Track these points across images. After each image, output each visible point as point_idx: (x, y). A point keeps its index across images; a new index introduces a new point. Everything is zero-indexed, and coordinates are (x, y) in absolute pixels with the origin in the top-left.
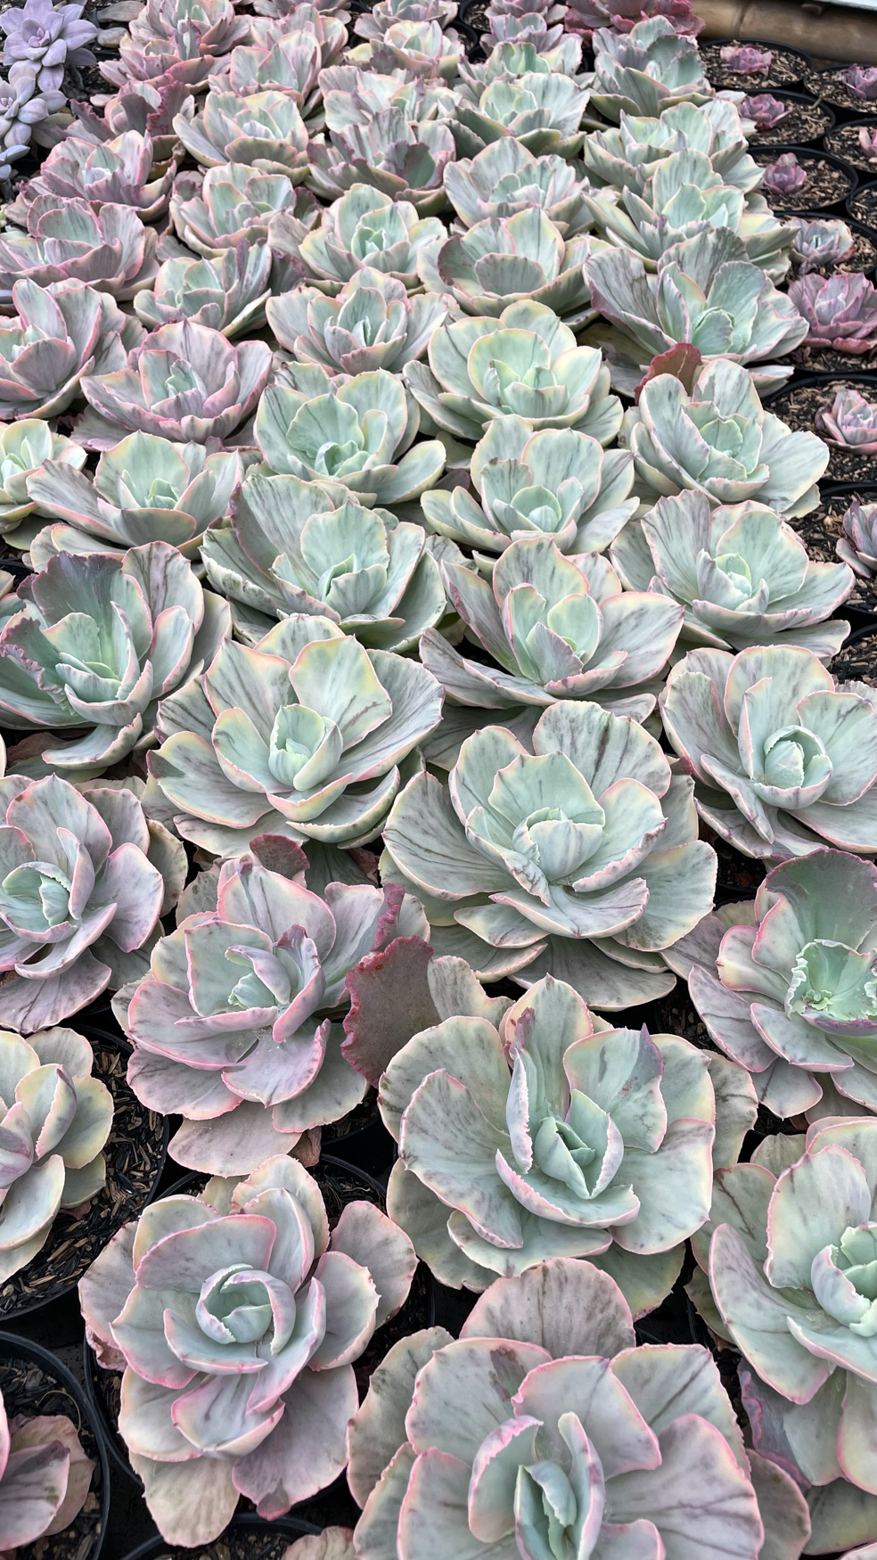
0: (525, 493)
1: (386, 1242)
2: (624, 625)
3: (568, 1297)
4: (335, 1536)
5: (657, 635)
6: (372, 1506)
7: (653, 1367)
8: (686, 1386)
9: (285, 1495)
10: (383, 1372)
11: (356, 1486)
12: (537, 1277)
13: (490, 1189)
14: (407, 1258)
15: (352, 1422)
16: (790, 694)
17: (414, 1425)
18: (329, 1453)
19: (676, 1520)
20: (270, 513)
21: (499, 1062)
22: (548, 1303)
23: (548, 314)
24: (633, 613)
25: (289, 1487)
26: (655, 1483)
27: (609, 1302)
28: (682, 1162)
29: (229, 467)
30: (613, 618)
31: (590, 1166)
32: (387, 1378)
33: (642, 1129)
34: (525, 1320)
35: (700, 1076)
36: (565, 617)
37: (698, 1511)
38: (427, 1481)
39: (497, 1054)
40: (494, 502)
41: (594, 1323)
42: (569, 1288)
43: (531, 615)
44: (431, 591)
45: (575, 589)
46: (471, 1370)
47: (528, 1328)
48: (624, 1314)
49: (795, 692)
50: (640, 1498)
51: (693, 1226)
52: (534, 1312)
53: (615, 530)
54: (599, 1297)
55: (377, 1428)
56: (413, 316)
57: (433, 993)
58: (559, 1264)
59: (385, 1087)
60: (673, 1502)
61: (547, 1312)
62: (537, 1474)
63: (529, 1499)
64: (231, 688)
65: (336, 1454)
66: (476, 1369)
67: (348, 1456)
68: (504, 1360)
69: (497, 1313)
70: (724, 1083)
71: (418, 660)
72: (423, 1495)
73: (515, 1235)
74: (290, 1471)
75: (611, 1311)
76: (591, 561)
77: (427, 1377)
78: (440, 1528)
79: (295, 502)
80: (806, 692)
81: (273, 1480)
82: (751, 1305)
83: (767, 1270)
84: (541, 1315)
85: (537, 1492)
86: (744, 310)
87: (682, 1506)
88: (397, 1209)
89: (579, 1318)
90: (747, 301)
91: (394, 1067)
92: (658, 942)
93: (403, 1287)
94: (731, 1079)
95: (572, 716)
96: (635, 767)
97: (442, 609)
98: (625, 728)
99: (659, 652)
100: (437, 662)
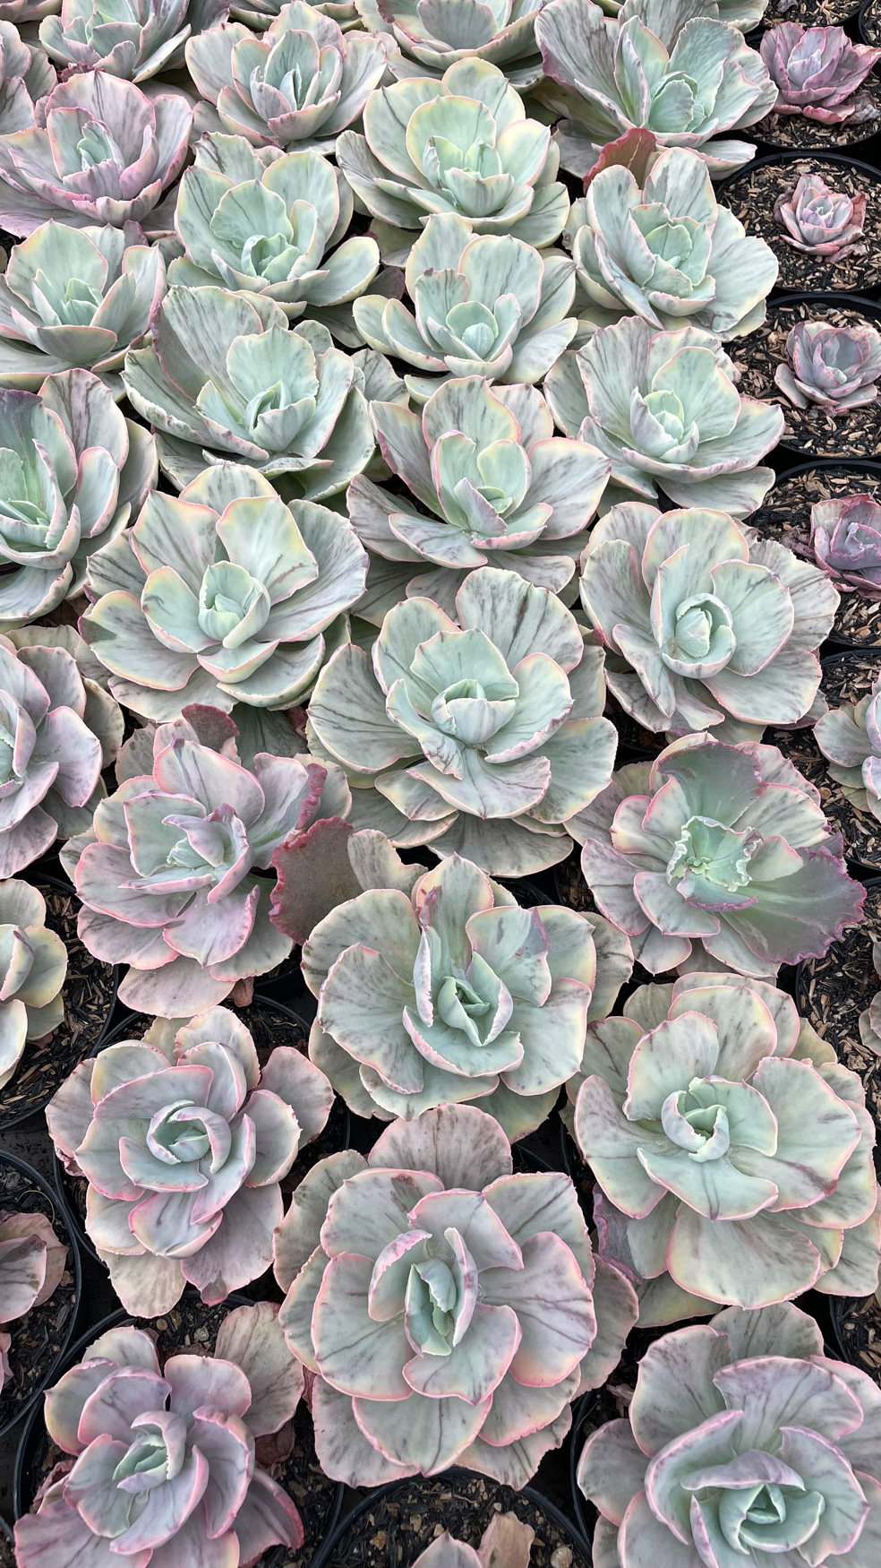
0: (460, 308)
1: (308, 1080)
2: (553, 472)
3: (458, 1132)
4: (265, 1309)
5: (584, 487)
6: (294, 1291)
7: (524, 1188)
8: (550, 1203)
9: (223, 1285)
10: (304, 1188)
11: (280, 1278)
12: (434, 1117)
13: (397, 1040)
14: (326, 1095)
15: (277, 1230)
16: (707, 556)
17: (327, 1236)
18: (259, 1251)
19: (533, 1308)
20: (193, 331)
21: (410, 924)
22: (442, 1137)
23: (496, 74)
24: (562, 461)
25: (226, 1278)
26: (520, 1278)
27: (492, 1137)
28: (562, 1017)
29: (149, 263)
30: (541, 465)
31: (483, 1019)
32: (307, 1192)
33: (531, 988)
34: (422, 1148)
35: (584, 941)
36: (494, 461)
37: (550, 1305)
38: (336, 1280)
39: (409, 918)
40: (427, 318)
41: (479, 1151)
42: (458, 1127)
43: (460, 459)
44: (359, 431)
45: (505, 432)
46: (376, 1191)
47: (424, 1154)
48: (504, 1145)
49: (711, 554)
50: (508, 1287)
51: (566, 1075)
52: (430, 1142)
53: (550, 360)
54: (484, 1133)
55: (298, 1232)
56: (348, 62)
57: (353, 863)
58: (451, 1108)
59: (308, 953)
60: (533, 1295)
61: (440, 1143)
62: (425, 1274)
63: (418, 1293)
64: (159, 541)
65: (265, 1253)
66: (379, 1190)
67: (274, 1256)
68: (404, 1185)
69: (400, 1142)
70: (607, 942)
71: (345, 513)
72: (333, 1290)
73: (416, 1081)
74: (228, 1265)
75: (494, 1142)
76: (525, 393)
77: (338, 1200)
78: (347, 1313)
79: (220, 316)
80: (721, 557)
81: (214, 1271)
82: (608, 1139)
83: (625, 1110)
84: (436, 1145)
85: (425, 1287)
86: (710, 74)
87: (538, 1298)
88: (318, 1053)
89: (466, 1147)
90: (713, 65)
91: (316, 935)
92: (559, 815)
93: (322, 1117)
94: (612, 939)
95: (494, 583)
96: (551, 636)
97: (371, 453)
98: (543, 599)
99: (584, 506)
100: (364, 512)
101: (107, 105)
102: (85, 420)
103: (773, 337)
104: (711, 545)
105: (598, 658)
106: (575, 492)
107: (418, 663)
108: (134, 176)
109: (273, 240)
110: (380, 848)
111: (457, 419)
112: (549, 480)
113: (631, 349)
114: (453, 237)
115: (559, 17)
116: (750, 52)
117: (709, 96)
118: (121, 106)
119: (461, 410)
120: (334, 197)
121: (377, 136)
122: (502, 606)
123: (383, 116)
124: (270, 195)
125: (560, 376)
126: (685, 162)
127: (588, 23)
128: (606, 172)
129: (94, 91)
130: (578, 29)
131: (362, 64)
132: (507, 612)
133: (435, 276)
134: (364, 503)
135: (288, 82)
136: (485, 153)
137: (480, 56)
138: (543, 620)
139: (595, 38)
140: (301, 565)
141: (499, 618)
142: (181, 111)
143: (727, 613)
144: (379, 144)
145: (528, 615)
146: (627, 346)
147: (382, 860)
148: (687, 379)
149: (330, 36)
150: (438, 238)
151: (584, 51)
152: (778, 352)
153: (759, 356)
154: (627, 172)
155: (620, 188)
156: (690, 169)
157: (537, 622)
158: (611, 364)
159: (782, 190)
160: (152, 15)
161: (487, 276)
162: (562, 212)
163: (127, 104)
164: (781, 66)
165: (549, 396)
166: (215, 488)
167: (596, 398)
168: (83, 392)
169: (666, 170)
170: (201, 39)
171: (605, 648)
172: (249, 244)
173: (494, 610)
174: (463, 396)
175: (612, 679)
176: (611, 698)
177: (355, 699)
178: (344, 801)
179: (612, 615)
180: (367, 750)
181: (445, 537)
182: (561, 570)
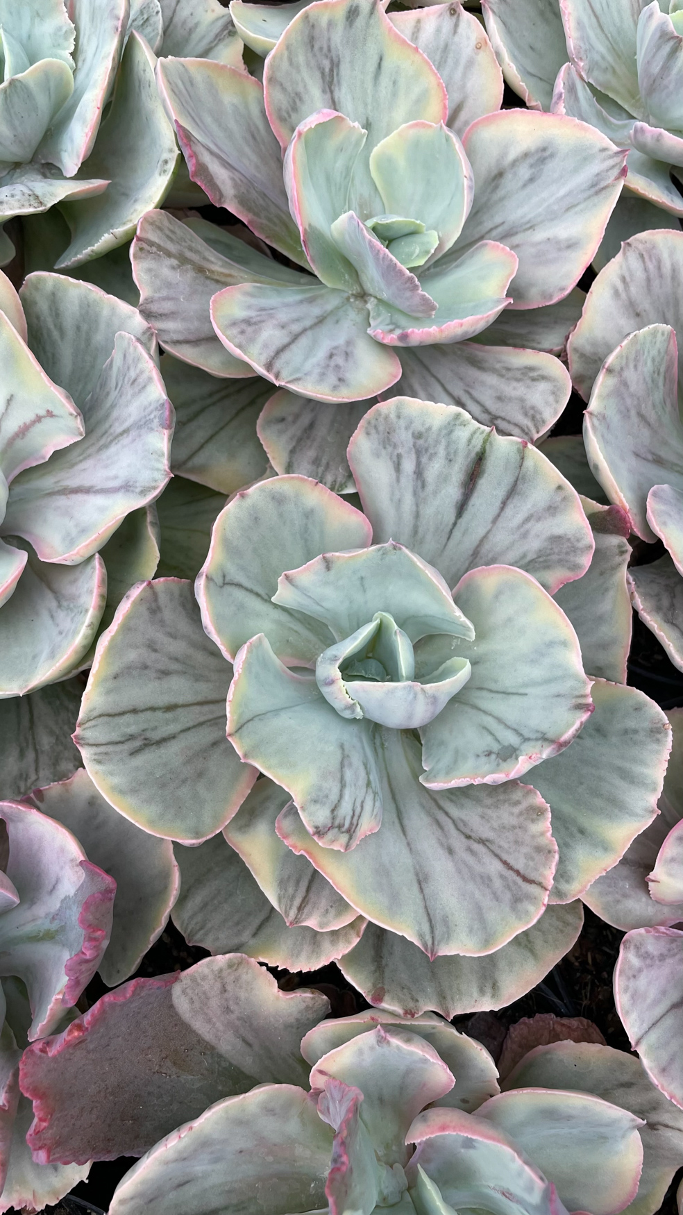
2: (508, 177)
5: (569, 207)
24: (526, 155)
30: (489, 160)
36: (401, 163)
43: (340, 164)
45: (421, 101)
71: (127, 290)
76: (448, 23)
95: (417, 427)
96: (527, 520)
97: (171, 166)
98: (515, 457)
99: (572, 245)
100: (169, 285)
105: (618, 559)
106: (553, 216)
107: (284, 594)
110: (236, 980)
111: (330, 81)
112: (501, 193)
119: (335, 65)
122: (434, 469)
132: (443, 479)
134: (166, 269)
138: (512, 492)
140: (50, 414)
141: (430, 488)
145: (484, 484)
147: (243, 994)
157: (501, 493)
165: (491, 20)
167: (580, 24)
171: (633, 539)
173: (419, 473)
174: (337, 37)
175: (645, 596)
176: (642, 634)
177: (175, 666)
178: (165, 876)
179: (633, 461)
180: (200, 775)
181: (321, 321)
182: (543, 386)
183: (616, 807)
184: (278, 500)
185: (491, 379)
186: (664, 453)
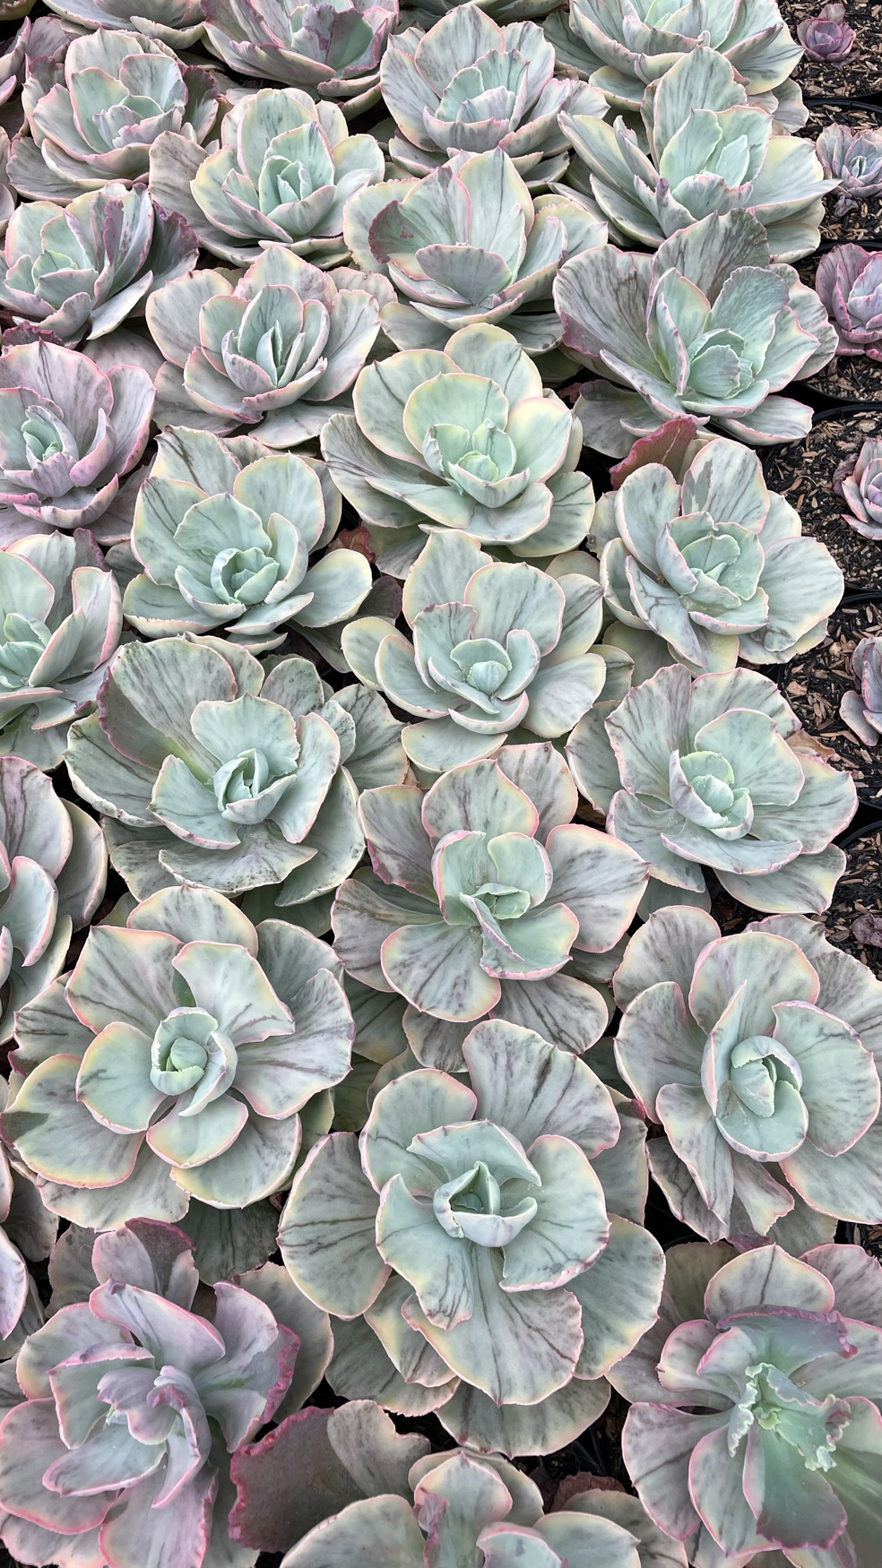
0: (466, 645)
2: (578, 862)
5: (617, 889)
16: (767, 982)
20: (151, 691)
24: (589, 853)
29: (102, 587)
30: (565, 852)
35: (627, 1554)
40: (424, 649)
43: (468, 851)
44: (348, 828)
49: (773, 980)
53: (573, 717)
56: (337, 313)
57: (334, 1444)
64: (103, 983)
76: (543, 754)
79: (183, 667)
95: (508, 1038)
96: (580, 1103)
97: (360, 855)
98: (569, 1065)
99: (616, 914)
100: (352, 927)
101: (55, 379)
102: (20, 805)
103: (835, 649)
104: (772, 971)
105: (639, 1135)
106: (605, 892)
107: (415, 1146)
108: (87, 470)
109: (249, 554)
110: (369, 1420)
111: (464, 801)
112: (573, 870)
113: (670, 699)
114: (458, 554)
115: (582, 273)
116: (806, 291)
117: (758, 351)
118: (72, 379)
119: (467, 794)
120: (318, 505)
121: (369, 416)
122: (519, 1065)
123: (376, 392)
124: (243, 509)
125: (586, 733)
126: (732, 455)
127: (616, 274)
128: (638, 472)
129: (40, 363)
130: (604, 283)
131: (352, 318)
132: (524, 1072)
133: (436, 611)
134: (352, 918)
135: (265, 347)
136: (495, 437)
137: (489, 321)
138: (569, 1085)
139: (623, 289)
140: (274, 1018)
141: (516, 1076)
142: (142, 385)
143: (795, 1072)
144: (372, 424)
145: (550, 1078)
146: (665, 698)
147: (371, 1433)
148: (738, 738)
149: (315, 285)
150: (441, 556)
151: (610, 304)
152: (842, 668)
153: (820, 674)
154: (663, 469)
155: (654, 487)
156: (737, 462)
157: (562, 1084)
158: (646, 720)
159: (843, 455)
160: (107, 263)
161: (498, 603)
162: (588, 511)
163: (79, 378)
164: (842, 304)
165: (571, 758)
166: (172, 909)
167: (629, 764)
168: (17, 779)
169: (708, 465)
170: (163, 294)
171: (647, 1121)
172: (220, 563)
173: (509, 1066)
174: (470, 781)
175: (656, 1162)
176: (655, 1192)
177: (339, 1192)
178: (325, 1343)
179: (653, 1065)
180: (352, 1271)
181: (450, 953)
182: (591, 1014)
183: (632, 1313)
184: (416, 1084)
185: (561, 1001)
186: (677, 1057)
